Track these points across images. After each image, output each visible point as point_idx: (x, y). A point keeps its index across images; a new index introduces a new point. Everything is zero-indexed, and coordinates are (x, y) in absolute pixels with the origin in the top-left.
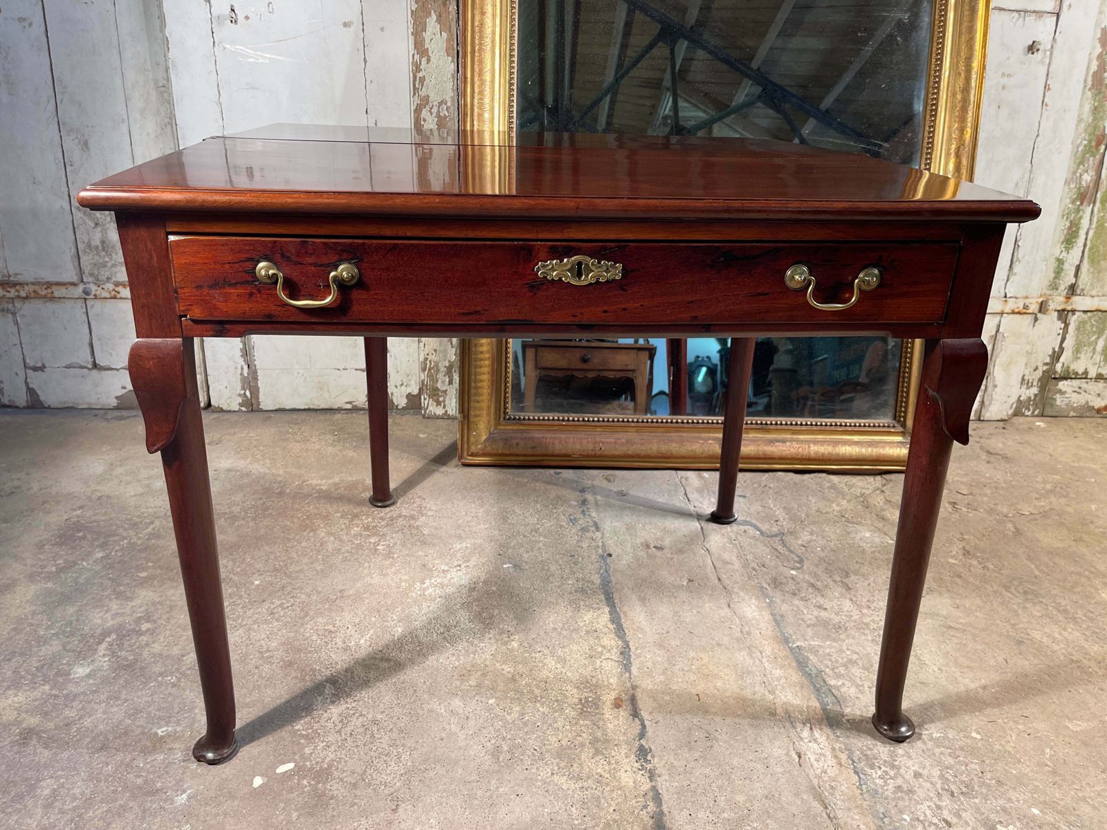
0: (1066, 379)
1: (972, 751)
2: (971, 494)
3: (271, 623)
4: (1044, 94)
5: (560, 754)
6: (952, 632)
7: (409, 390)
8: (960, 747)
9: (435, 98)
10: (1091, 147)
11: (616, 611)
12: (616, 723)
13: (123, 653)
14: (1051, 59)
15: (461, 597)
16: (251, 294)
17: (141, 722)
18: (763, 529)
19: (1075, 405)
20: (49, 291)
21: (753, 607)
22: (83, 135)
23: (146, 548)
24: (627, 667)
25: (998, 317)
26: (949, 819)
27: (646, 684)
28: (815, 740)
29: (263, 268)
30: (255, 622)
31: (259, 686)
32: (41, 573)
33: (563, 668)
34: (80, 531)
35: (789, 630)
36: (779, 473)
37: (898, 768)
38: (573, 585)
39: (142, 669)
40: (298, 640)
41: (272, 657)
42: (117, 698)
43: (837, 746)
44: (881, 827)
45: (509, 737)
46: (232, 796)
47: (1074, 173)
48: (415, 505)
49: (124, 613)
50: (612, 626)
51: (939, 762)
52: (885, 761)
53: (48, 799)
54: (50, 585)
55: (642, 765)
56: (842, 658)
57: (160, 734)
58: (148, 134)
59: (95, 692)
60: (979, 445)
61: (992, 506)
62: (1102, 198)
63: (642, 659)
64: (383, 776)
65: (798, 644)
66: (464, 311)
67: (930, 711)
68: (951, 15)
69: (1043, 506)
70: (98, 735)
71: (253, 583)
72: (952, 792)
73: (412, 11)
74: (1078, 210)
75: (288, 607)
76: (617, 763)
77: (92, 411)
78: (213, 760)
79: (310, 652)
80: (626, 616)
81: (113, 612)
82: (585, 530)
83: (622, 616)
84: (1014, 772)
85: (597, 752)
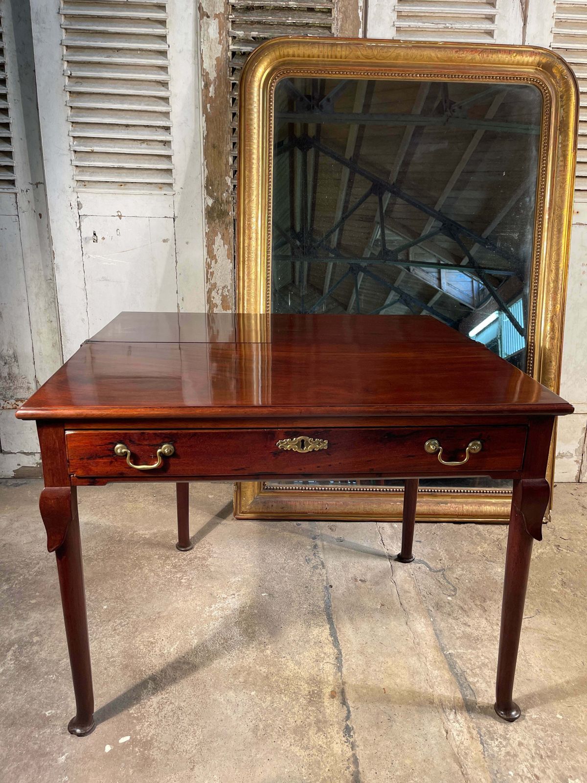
1: (556, 727)
2: (570, 539)
3: (114, 637)
5: (295, 731)
6: (550, 643)
8: (549, 724)
9: (220, 284)
11: (334, 628)
12: (331, 708)
13: (23, 659)
15: (235, 618)
16: (111, 462)
17: (35, 707)
18: (431, 566)
21: (422, 624)
23: (34, 583)
24: (339, 668)
26: (538, 774)
27: (352, 681)
28: (457, 721)
29: (119, 448)
30: (104, 636)
31: (107, 683)
33: (299, 668)
35: (445, 641)
36: (444, 524)
37: (509, 740)
38: (306, 608)
39: (35, 669)
40: (131, 649)
41: (115, 661)
42: (20, 690)
43: (471, 725)
44: (495, 780)
45: (264, 719)
46: (92, 758)
48: (206, 549)
49: (21, 630)
50: (330, 639)
51: (535, 735)
52: (501, 735)
55: (347, 739)
56: (478, 662)
57: (48, 715)
58: (40, 308)
59: (7, 685)
60: (578, 501)
61: (583, 548)
63: (349, 662)
64: (185, 746)
65: (450, 651)
66: (235, 468)
67: (531, 700)
70: (10, 715)
71: (102, 608)
72: (542, 755)
73: (206, 233)
75: (125, 625)
76: (331, 737)
78: (81, 734)
79: (139, 657)
80: (340, 631)
81: (15, 629)
82: (315, 567)
83: (338, 631)
84: (582, 741)
85: (319, 730)
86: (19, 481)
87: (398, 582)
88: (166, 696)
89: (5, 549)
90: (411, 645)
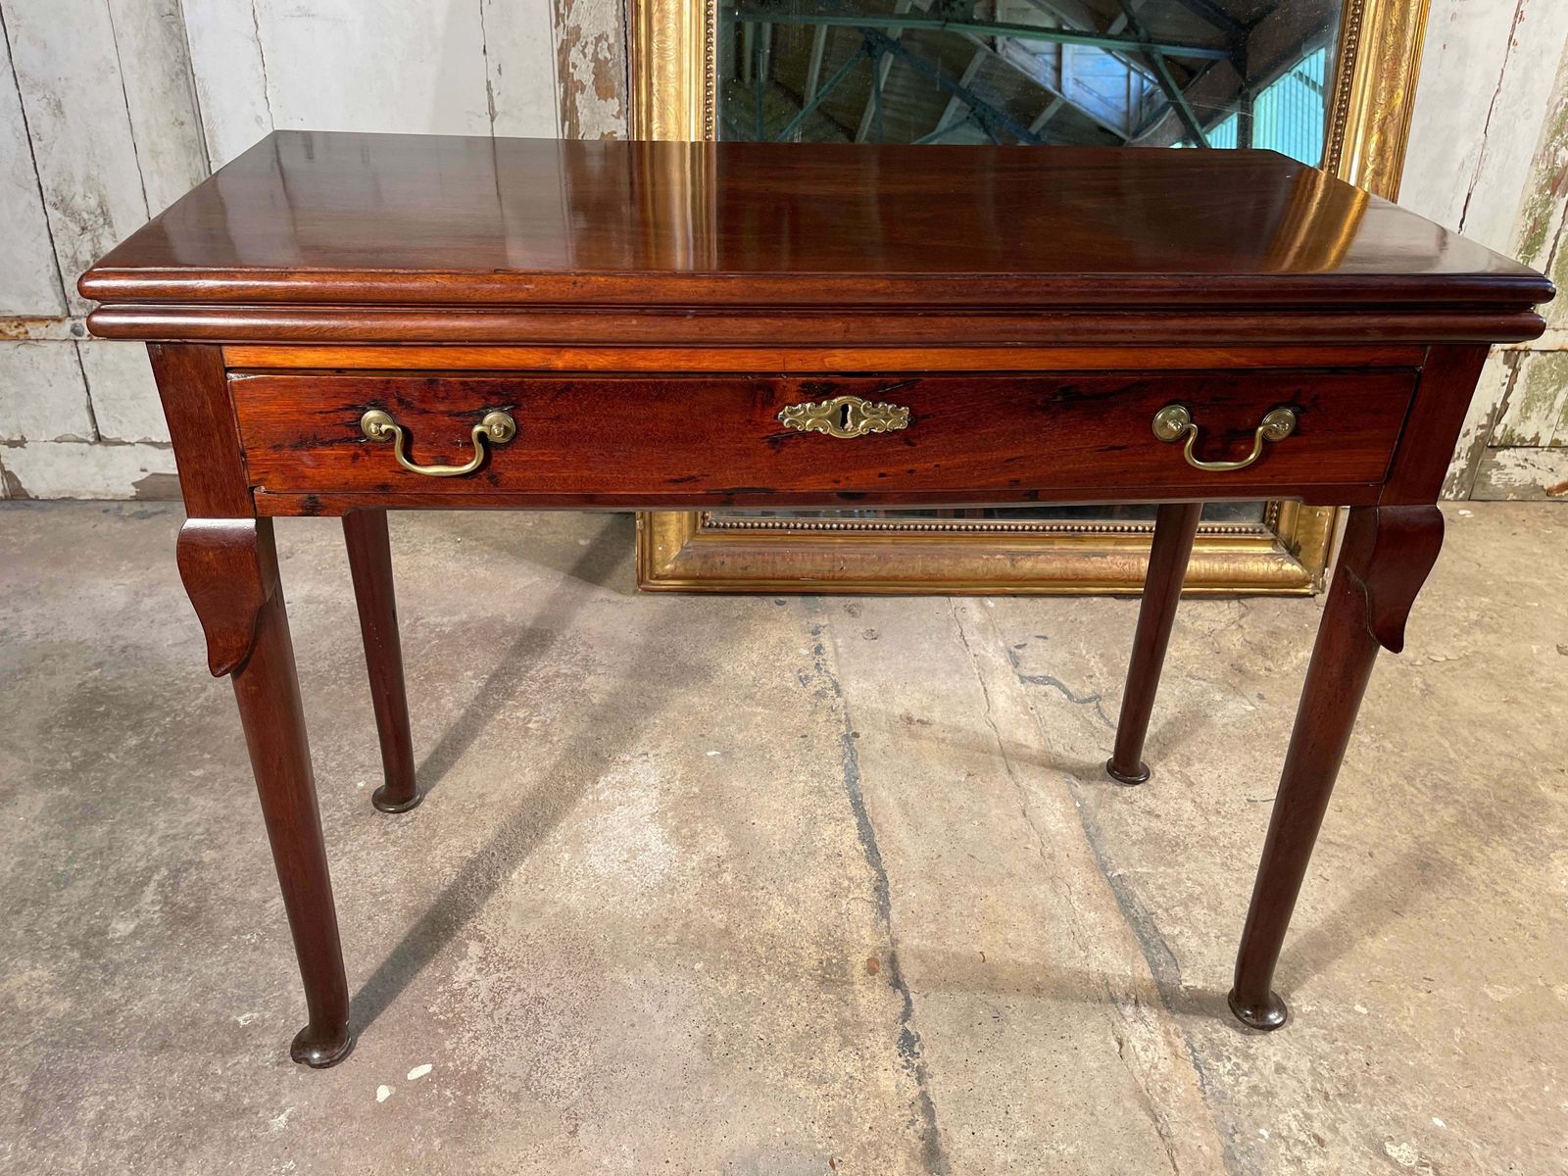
0: (1507, 447)
1: (1354, 1032)
4: (1514, 26)
5: (794, 1046)
8: (1338, 1026)
9: (589, 31)
11: (867, 824)
12: (872, 999)
13: (180, 898)
16: (355, 457)
17: (213, 1006)
18: (1071, 690)
19: (1517, 484)
20: (22, 330)
21: (1058, 814)
22: (54, 93)
23: (198, 732)
24: (883, 909)
26: (1321, 1134)
27: (911, 941)
28: (1142, 1019)
29: (373, 421)
30: (362, 848)
31: (375, 947)
32: (50, 772)
33: (796, 912)
34: (100, 703)
35: (1108, 850)
36: (1095, 599)
38: (806, 782)
39: (209, 922)
40: (425, 875)
41: (390, 901)
42: (177, 969)
43: (1172, 1027)
44: (1229, 1147)
45: (724, 1020)
46: (348, 1116)
47: (1547, 146)
48: (579, 657)
49: (174, 835)
50: (860, 847)
51: (1310, 1049)
52: (1236, 1048)
53: (93, 1126)
54: (65, 791)
55: (907, 1061)
56: (1180, 892)
57: (242, 1023)
58: (152, 89)
59: (146, 960)
63: (904, 897)
64: (555, 1082)
65: (1120, 871)
66: (672, 477)
67: (1300, 975)
69: (1465, 648)
70: (154, 1027)
71: (355, 786)
72: (1326, 1093)
74: (1547, 203)
75: (407, 823)
76: (873, 1057)
77: (100, 504)
78: (322, 1062)
80: (880, 830)
81: (160, 834)
82: (820, 694)
83: (876, 831)
84: (1411, 1063)
85: (846, 1042)
86: (148, 507)
87: (1001, 726)
88: (508, 974)
89: (126, 658)
90: (1037, 859)
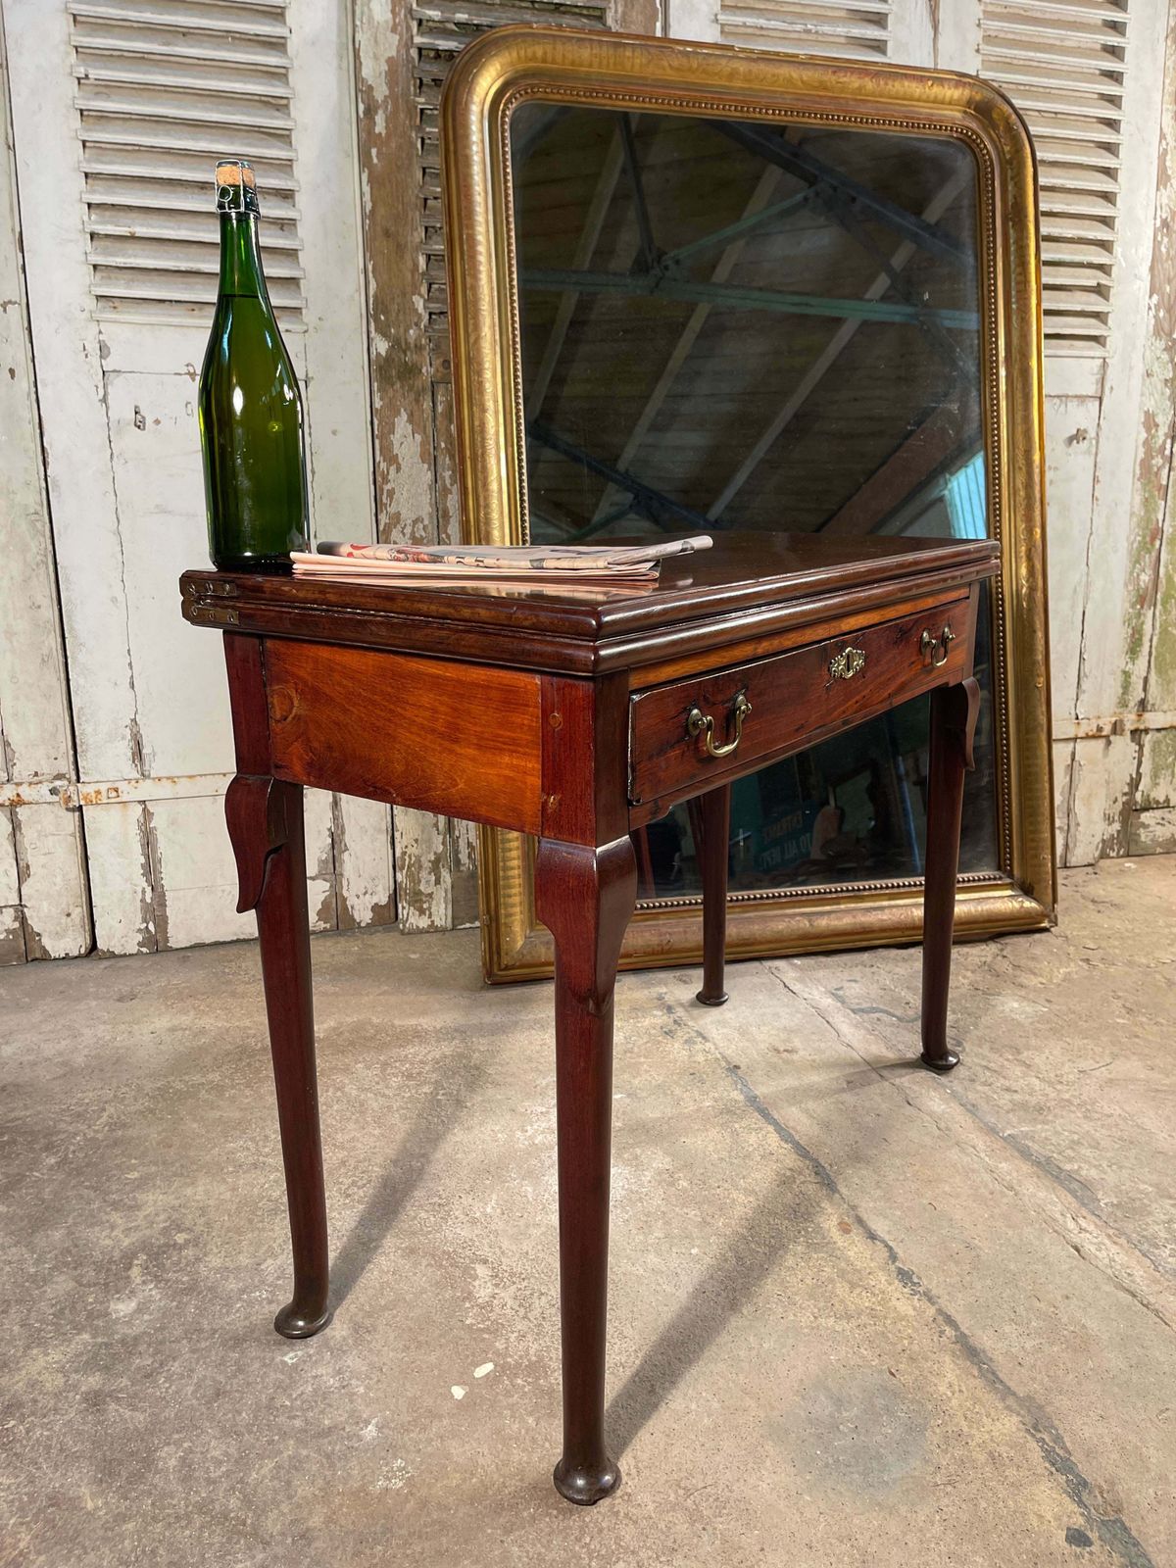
0: (1147, 809)
2: (1099, 948)
4: (1094, 487)
6: (1162, 1095)
7: (375, 900)
9: (407, 516)
10: (1145, 543)
12: (856, 1249)
13: (171, 1276)
14: (1097, 448)
18: (896, 1014)
19: (1161, 839)
21: (936, 1100)
23: (115, 1142)
24: (831, 1187)
25: (1072, 744)
35: (990, 1119)
36: (880, 950)
39: (211, 1289)
42: (199, 1331)
43: (1110, 1232)
46: (435, 1416)
47: (1131, 573)
49: (137, 1227)
50: (786, 1146)
55: (912, 1290)
56: (1064, 1141)
57: (290, 1362)
58: (12, 578)
59: (162, 1328)
60: (1079, 894)
61: (1128, 958)
62: (1162, 599)
63: (844, 1175)
65: (1009, 1132)
68: (1003, 404)
73: (376, 410)
74: (1139, 615)
76: (882, 1292)
81: (121, 1228)
82: (690, 1042)
83: (792, 1132)
85: (853, 1285)
87: (855, 1044)
88: (525, 1283)
90: (938, 1132)
